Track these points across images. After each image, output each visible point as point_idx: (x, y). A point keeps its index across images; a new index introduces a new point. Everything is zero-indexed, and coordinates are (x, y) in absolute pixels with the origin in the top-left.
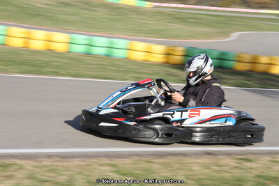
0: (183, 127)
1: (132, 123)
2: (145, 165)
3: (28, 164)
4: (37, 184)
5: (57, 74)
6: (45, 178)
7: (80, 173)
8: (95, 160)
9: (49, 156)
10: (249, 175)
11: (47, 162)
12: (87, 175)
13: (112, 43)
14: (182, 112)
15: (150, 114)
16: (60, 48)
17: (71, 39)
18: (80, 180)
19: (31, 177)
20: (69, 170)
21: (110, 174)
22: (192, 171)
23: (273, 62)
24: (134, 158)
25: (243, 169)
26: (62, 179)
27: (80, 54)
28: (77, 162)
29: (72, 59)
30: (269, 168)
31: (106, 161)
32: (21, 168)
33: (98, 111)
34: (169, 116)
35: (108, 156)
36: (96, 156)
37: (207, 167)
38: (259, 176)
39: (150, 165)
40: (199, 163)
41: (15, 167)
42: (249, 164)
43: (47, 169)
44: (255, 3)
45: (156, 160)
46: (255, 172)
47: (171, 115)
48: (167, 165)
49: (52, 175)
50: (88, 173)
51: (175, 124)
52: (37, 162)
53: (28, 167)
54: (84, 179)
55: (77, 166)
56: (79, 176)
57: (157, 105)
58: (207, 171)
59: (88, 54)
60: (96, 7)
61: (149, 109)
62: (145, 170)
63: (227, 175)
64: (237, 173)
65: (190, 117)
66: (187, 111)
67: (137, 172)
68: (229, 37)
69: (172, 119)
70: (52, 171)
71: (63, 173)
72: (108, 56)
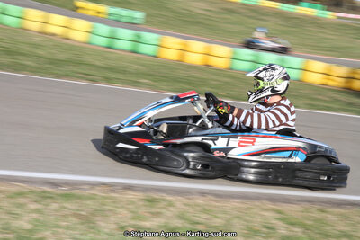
6: (198, 219)
7: (238, 217)
8: (257, 203)
11: (200, 201)
16: (220, 63)
17: (235, 53)
20: (225, 213)
21: (274, 222)
26: (218, 222)
32: (171, 204)
39: (324, 214)
41: (162, 204)
45: (330, 210)
49: (205, 216)
50: (248, 218)
52: (190, 199)
53: (179, 204)
62: (316, 220)
70: (205, 211)
71: (219, 215)
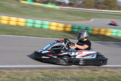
0: (76, 59)
1: (56, 57)
2: (55, 72)
3: (7, 72)
4: (11, 80)
5: (20, 35)
6: (14, 77)
7: (28, 75)
8: (35, 70)
9: (16, 68)
10: (96, 77)
11: (15, 71)
12: (31, 76)
13: (43, 23)
14: (75, 52)
15: (62, 53)
17: (27, 21)
18: (28, 78)
19: (8, 77)
20: (24, 74)
21: (40, 76)
22: (74, 75)
23: (106, 31)
24: (50, 69)
25: (93, 74)
26: (21, 78)
27: (30, 27)
28: (27, 71)
29: (26, 29)
30: (104, 73)
31: (39, 71)
32: (5, 73)
33: (41, 52)
34: (70, 54)
35: (40, 68)
36: (35, 68)
37: (79, 73)
38: (100, 77)
39: (57, 72)
40: (76, 72)
41: (2, 73)
42: (96, 72)
43: (15, 74)
44: (100, 7)
45: (59, 70)
46: (98, 75)
47: (71, 53)
48: (63, 72)
49: (17, 76)
50: (31, 75)
51: (72, 57)
52: (11, 71)
53: (7, 73)
54: (30, 78)
55: (27, 73)
56: (28, 77)
57: (65, 49)
58: (79, 75)
59: (33, 27)
60: (37, 8)
61: (62, 51)
62: (54, 74)
63: (87, 76)
64: (91, 76)
65: (78, 54)
66: (77, 52)
67: (51, 75)
68: (90, 20)
69: (71, 55)
70: (17, 74)
71: (22, 75)
72: (41, 28)
